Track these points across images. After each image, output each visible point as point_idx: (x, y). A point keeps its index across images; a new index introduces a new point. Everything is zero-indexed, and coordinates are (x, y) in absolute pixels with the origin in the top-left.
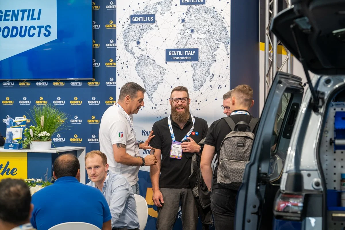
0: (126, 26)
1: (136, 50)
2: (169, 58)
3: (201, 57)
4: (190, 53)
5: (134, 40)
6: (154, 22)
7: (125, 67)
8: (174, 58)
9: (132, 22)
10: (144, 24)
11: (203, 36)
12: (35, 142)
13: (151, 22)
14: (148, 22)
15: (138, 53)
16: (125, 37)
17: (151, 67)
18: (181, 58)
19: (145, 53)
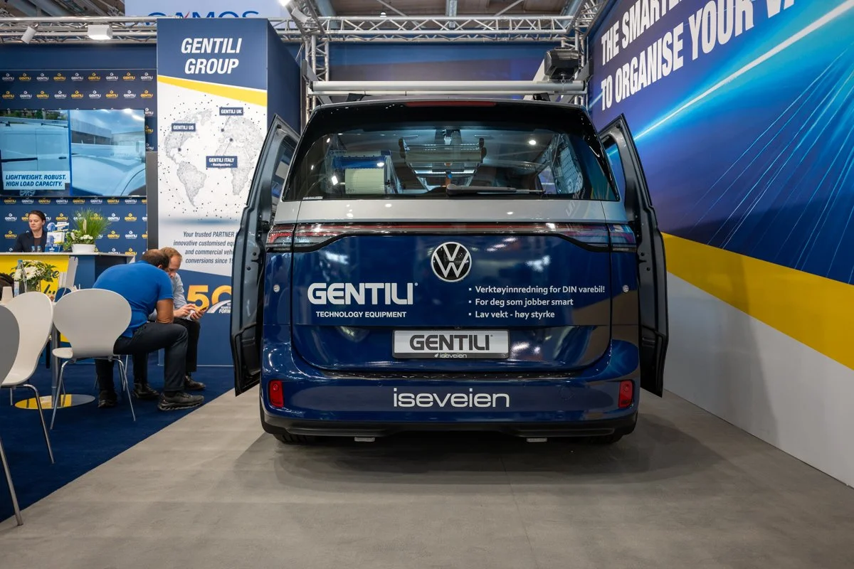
0: (167, 134)
1: (177, 156)
2: (209, 165)
3: (240, 164)
4: (229, 160)
5: (175, 147)
6: (194, 130)
7: (166, 171)
8: (214, 165)
9: (173, 130)
10: (185, 133)
11: (241, 145)
12: (77, 245)
13: (191, 130)
14: (188, 130)
15: (179, 159)
16: (166, 144)
17: (193, 173)
18: (221, 165)
19: (186, 160)
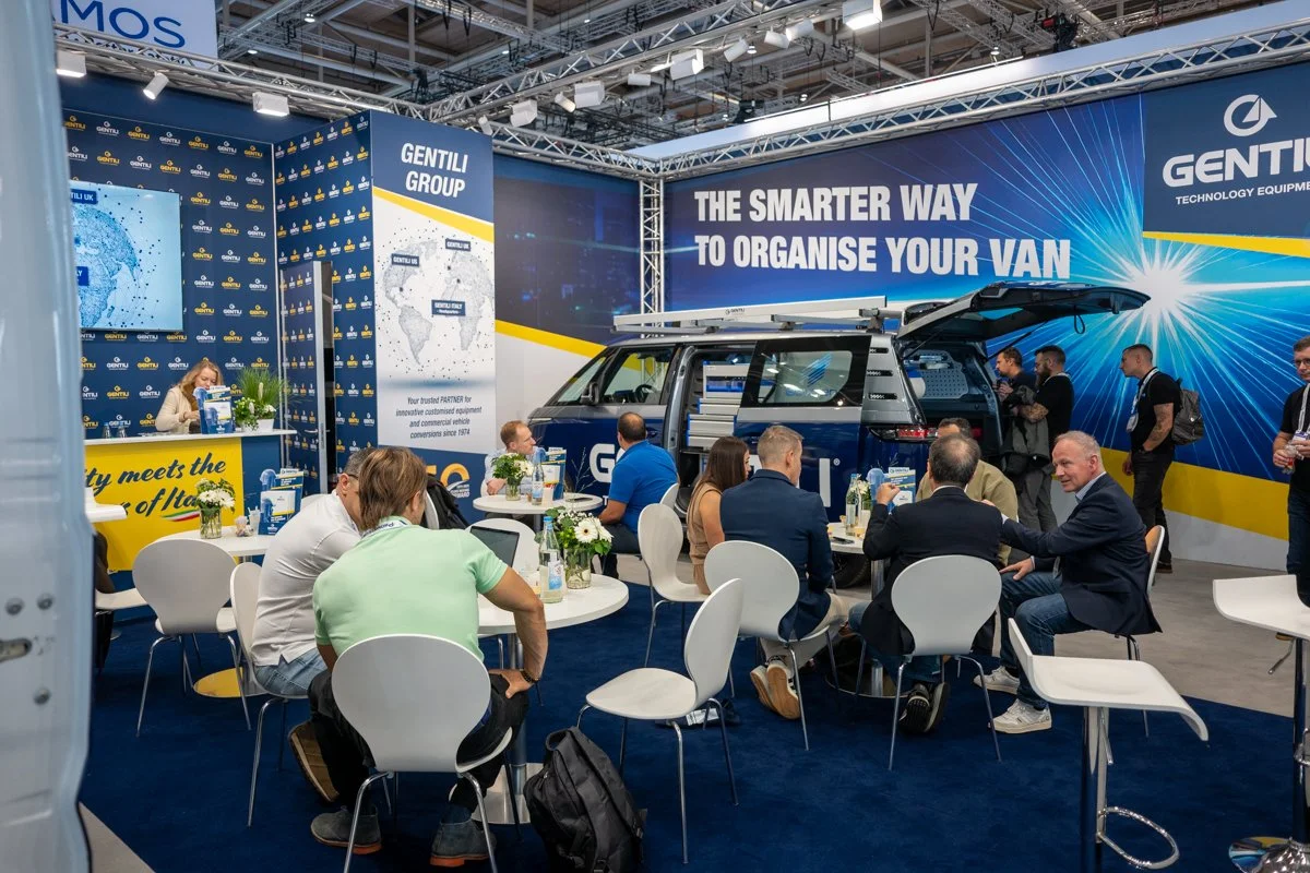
0: (386, 267)
1: (398, 298)
2: (435, 311)
3: (467, 311)
4: (457, 306)
5: (395, 286)
6: (418, 265)
7: (386, 320)
8: (441, 311)
9: (393, 263)
10: (408, 267)
11: (469, 288)
13: (414, 265)
14: (411, 265)
15: (401, 302)
16: (385, 281)
17: (417, 321)
18: (448, 312)
19: (409, 303)
